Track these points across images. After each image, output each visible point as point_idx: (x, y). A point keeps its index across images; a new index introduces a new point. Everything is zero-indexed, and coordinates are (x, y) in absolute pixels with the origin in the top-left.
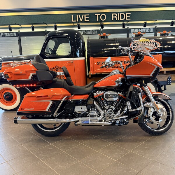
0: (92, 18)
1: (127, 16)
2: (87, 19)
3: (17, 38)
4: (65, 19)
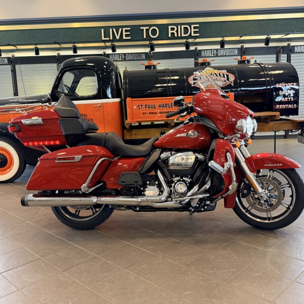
0: (135, 34)
3: (9, 67)
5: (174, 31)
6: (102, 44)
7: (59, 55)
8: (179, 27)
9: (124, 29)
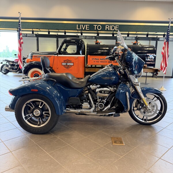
1: (116, 28)
2: (87, 28)
4: (72, 27)
5: (108, 28)
6: (77, 31)
7: (57, 34)
8: (110, 26)
9: (86, 25)
